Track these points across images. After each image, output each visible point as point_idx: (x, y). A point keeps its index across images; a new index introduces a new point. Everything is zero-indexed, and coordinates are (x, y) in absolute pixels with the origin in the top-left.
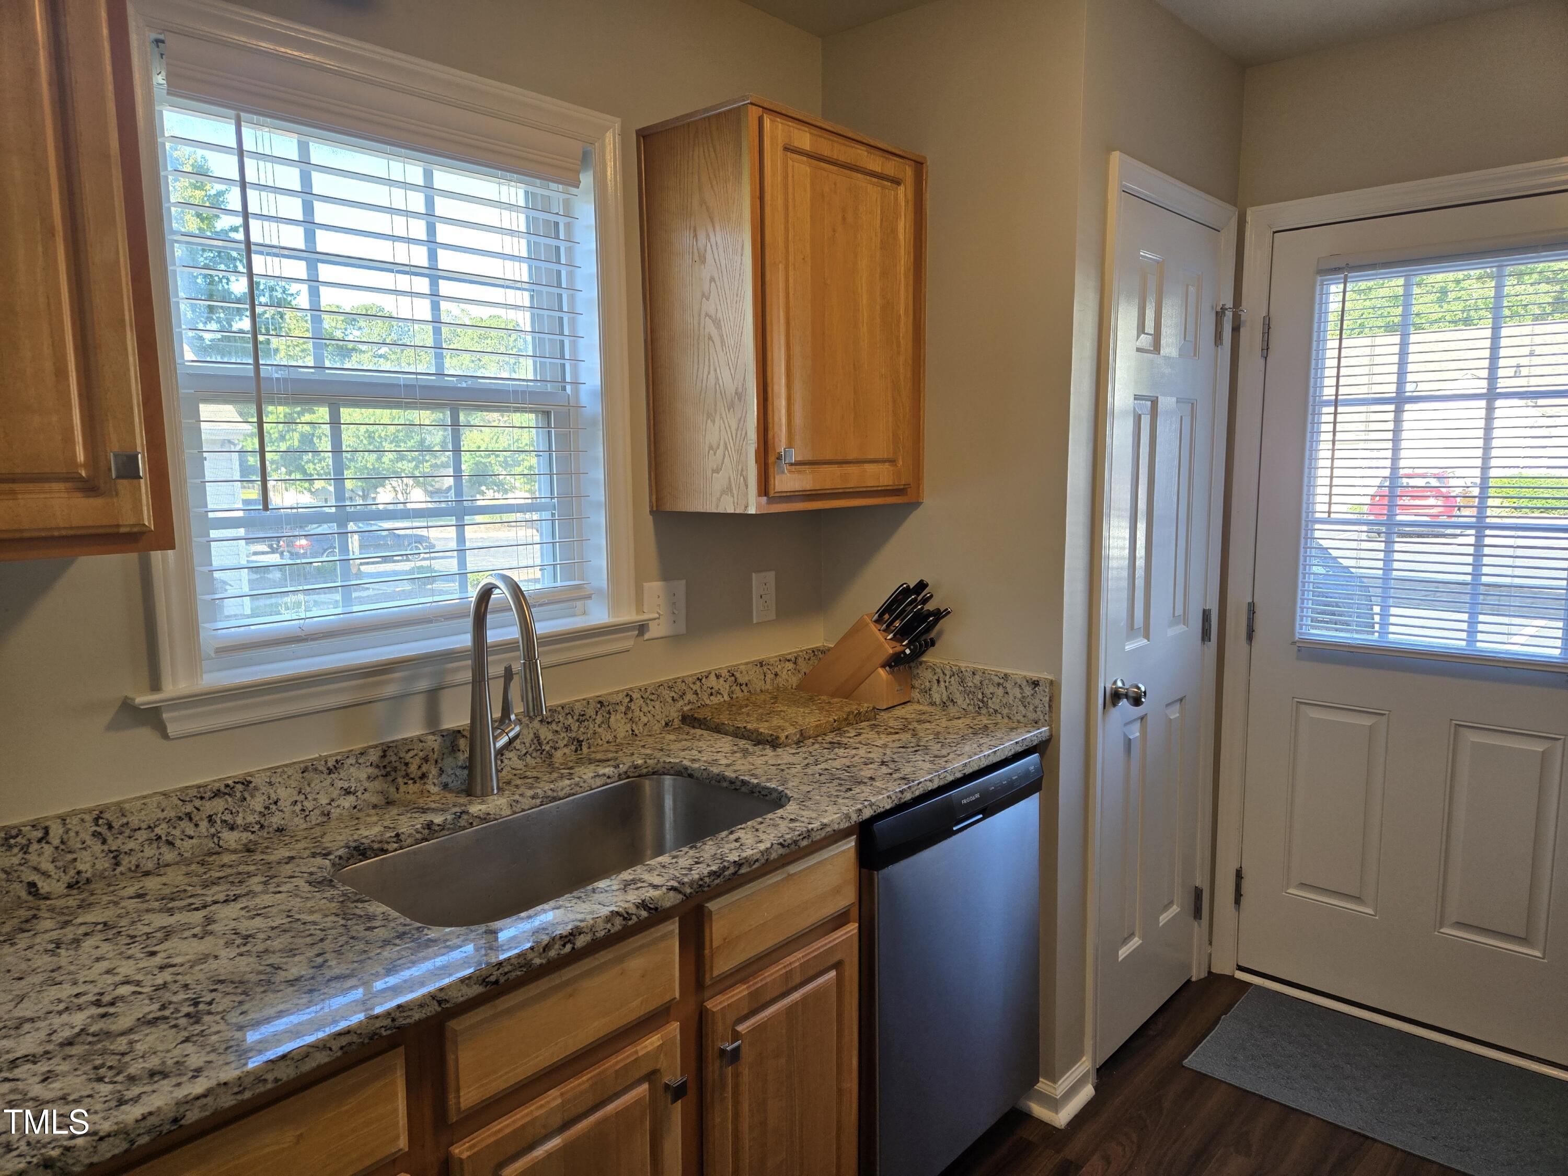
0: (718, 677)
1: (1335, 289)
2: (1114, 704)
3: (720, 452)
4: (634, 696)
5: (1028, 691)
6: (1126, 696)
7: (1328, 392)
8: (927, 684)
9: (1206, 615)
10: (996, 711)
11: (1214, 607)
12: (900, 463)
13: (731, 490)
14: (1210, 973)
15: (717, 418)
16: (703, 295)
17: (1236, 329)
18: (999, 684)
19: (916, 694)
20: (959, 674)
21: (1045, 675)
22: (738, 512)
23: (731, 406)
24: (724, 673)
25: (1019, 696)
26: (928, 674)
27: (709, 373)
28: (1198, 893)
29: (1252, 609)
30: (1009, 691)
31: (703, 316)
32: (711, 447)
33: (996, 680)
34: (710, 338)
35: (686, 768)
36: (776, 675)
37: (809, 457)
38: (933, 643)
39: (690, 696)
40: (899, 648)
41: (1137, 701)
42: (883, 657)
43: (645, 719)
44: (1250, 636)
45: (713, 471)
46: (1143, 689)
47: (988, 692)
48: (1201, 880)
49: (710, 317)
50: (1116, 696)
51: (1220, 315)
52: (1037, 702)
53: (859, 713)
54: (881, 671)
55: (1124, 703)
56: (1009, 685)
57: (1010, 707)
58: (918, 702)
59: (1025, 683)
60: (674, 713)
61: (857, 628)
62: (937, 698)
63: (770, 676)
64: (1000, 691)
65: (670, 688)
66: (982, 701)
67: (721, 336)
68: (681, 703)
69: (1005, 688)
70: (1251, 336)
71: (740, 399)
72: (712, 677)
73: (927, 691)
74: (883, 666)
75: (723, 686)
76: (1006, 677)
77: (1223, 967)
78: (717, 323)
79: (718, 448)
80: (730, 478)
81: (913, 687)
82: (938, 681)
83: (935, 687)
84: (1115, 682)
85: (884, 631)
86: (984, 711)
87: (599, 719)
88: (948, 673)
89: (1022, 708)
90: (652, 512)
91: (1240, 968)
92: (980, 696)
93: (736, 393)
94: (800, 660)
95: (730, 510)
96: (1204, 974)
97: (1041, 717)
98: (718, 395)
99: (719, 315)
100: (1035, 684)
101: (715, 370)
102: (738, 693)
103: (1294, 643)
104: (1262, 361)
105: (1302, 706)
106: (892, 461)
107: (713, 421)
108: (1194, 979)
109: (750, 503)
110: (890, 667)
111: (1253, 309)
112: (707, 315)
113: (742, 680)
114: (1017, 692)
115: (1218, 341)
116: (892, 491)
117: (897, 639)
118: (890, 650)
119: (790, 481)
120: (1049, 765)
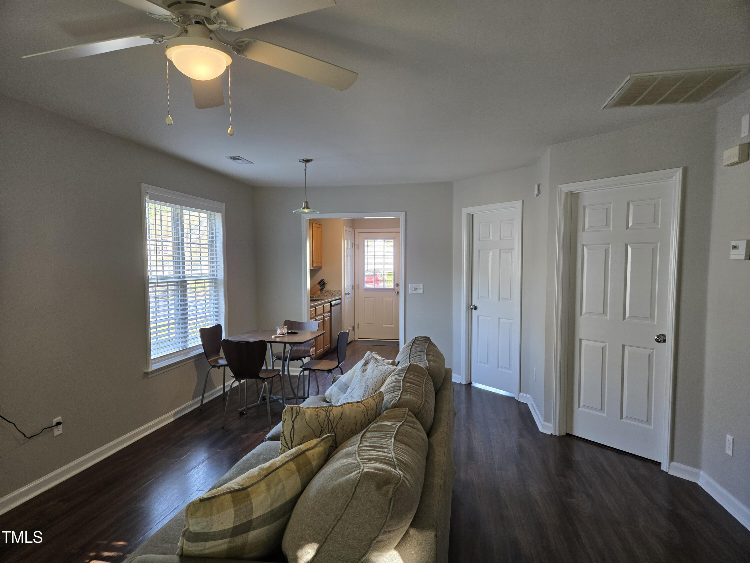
1: (366, 241)
5: (338, 292)
7: (366, 255)
9: (353, 285)
10: (335, 295)
11: (353, 284)
17: (354, 245)
18: (334, 292)
19: (322, 295)
20: (329, 291)
21: (340, 290)
28: (353, 327)
29: (358, 284)
38: (325, 287)
41: (349, 294)
44: (358, 289)
48: (353, 325)
50: (346, 294)
51: (353, 244)
54: (319, 291)
55: (347, 295)
56: (336, 292)
61: (315, 286)
62: (325, 295)
70: (356, 246)
73: (324, 294)
76: (335, 290)
77: (357, 339)
83: (325, 293)
84: (346, 292)
86: (333, 295)
88: (327, 291)
89: (338, 294)
91: (359, 339)
92: (332, 293)
96: (354, 340)
97: (340, 295)
100: (339, 291)
103: (364, 289)
104: (358, 250)
105: (365, 298)
106: (320, 263)
111: (356, 243)
115: (353, 247)
116: (320, 267)
117: (321, 287)
118: (320, 288)
119: (314, 265)
120: (341, 301)
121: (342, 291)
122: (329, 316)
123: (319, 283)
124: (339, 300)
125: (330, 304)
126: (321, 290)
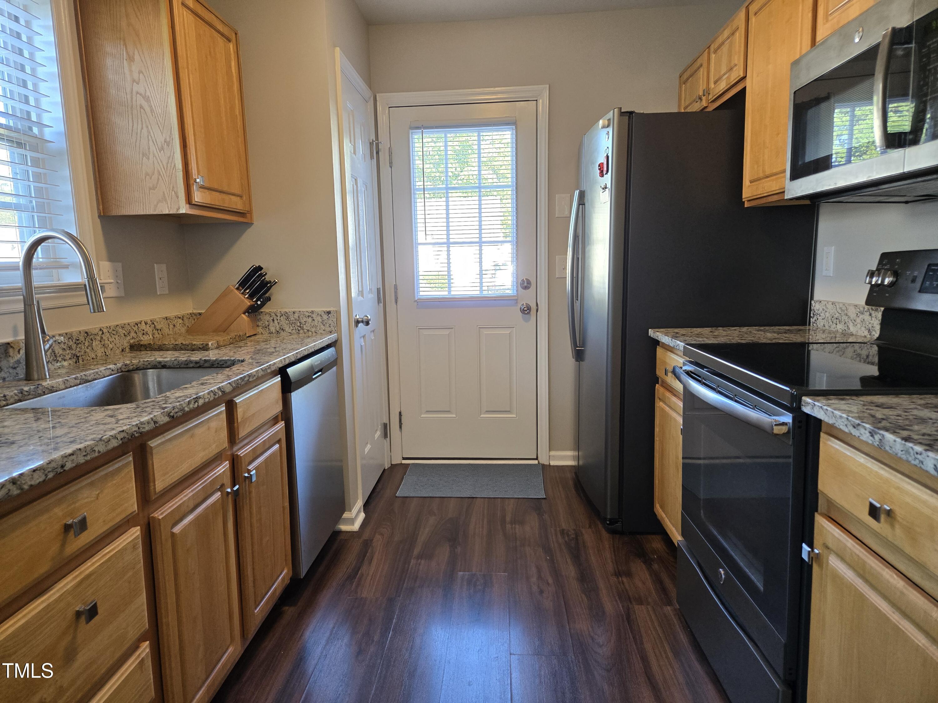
0: (146, 323)
2: (357, 326)
3: (155, 176)
4: (105, 331)
5: (325, 317)
6: (362, 322)
8: (267, 323)
9: (378, 290)
10: (308, 331)
11: (381, 285)
12: (244, 198)
13: (166, 200)
14: (391, 464)
15: (151, 156)
16: (134, 81)
17: (378, 153)
18: (309, 316)
19: (260, 330)
20: (286, 315)
21: (332, 309)
22: (171, 213)
23: (162, 149)
24: (149, 322)
25: (321, 320)
26: (267, 317)
27: (142, 128)
28: (385, 426)
29: (396, 286)
30: (314, 318)
31: (134, 93)
32: (147, 174)
33: (307, 314)
34: (141, 107)
35: (160, 362)
36: (174, 326)
37: (207, 185)
38: (269, 299)
39: (133, 334)
40: (252, 303)
41: (367, 323)
42: (245, 308)
43: (111, 346)
44: (396, 302)
45: (150, 189)
46: (369, 318)
47: (302, 321)
48: (385, 419)
49: (141, 95)
50: (357, 322)
51: (371, 144)
52: (330, 322)
53: (240, 336)
54: (243, 315)
55: (360, 325)
56: (314, 316)
57: (316, 327)
58: (262, 333)
59: (323, 313)
60: (125, 343)
61: (226, 293)
62: (273, 329)
63: (171, 326)
64: (310, 319)
65: (123, 327)
66: (300, 327)
67: (151, 107)
68: (129, 338)
69: (312, 317)
70: (384, 157)
71: (168, 145)
72: (143, 323)
73: (267, 327)
74: (244, 313)
75: (148, 329)
76: (312, 312)
77: (397, 460)
78: (147, 99)
79: (153, 174)
80: (164, 192)
81: (258, 326)
82: (273, 320)
83: (271, 324)
84: (356, 316)
85: (242, 293)
86: (301, 331)
87: (87, 344)
88: (279, 315)
89: (322, 326)
90: (100, 216)
91: (404, 459)
92: (299, 324)
93: (165, 141)
94: (185, 318)
95: (166, 212)
96: (390, 465)
97: (333, 329)
98: (151, 142)
99: (148, 93)
100: (329, 313)
101: (147, 127)
102: (157, 335)
103: (415, 301)
104: (390, 168)
105: (421, 330)
106: (241, 197)
107: (148, 159)
108: (386, 468)
109: (181, 207)
110: (248, 313)
111: (385, 143)
112: (137, 93)
113: (158, 327)
114: (319, 318)
115: (372, 157)
116: (241, 214)
117: (251, 297)
118: (248, 303)
119: (198, 197)
120: (339, 353)
121: (338, 313)
122: (279, 441)
123: (244, 283)
124: (331, 350)
125: (278, 379)
126: (253, 311)
